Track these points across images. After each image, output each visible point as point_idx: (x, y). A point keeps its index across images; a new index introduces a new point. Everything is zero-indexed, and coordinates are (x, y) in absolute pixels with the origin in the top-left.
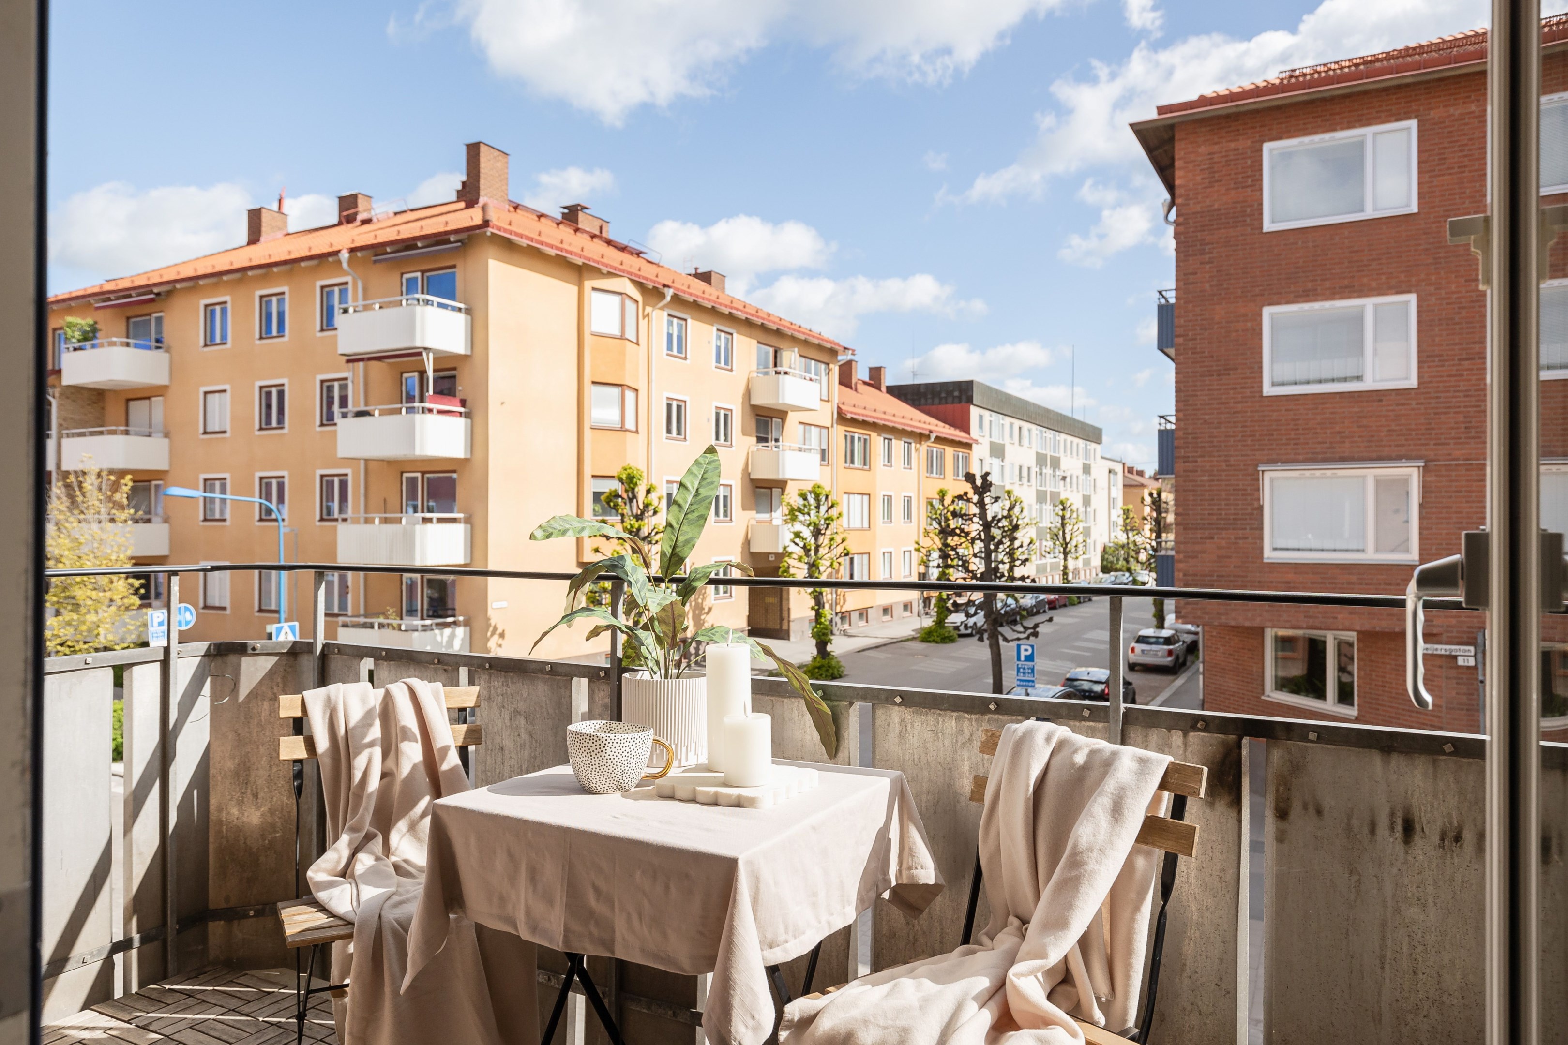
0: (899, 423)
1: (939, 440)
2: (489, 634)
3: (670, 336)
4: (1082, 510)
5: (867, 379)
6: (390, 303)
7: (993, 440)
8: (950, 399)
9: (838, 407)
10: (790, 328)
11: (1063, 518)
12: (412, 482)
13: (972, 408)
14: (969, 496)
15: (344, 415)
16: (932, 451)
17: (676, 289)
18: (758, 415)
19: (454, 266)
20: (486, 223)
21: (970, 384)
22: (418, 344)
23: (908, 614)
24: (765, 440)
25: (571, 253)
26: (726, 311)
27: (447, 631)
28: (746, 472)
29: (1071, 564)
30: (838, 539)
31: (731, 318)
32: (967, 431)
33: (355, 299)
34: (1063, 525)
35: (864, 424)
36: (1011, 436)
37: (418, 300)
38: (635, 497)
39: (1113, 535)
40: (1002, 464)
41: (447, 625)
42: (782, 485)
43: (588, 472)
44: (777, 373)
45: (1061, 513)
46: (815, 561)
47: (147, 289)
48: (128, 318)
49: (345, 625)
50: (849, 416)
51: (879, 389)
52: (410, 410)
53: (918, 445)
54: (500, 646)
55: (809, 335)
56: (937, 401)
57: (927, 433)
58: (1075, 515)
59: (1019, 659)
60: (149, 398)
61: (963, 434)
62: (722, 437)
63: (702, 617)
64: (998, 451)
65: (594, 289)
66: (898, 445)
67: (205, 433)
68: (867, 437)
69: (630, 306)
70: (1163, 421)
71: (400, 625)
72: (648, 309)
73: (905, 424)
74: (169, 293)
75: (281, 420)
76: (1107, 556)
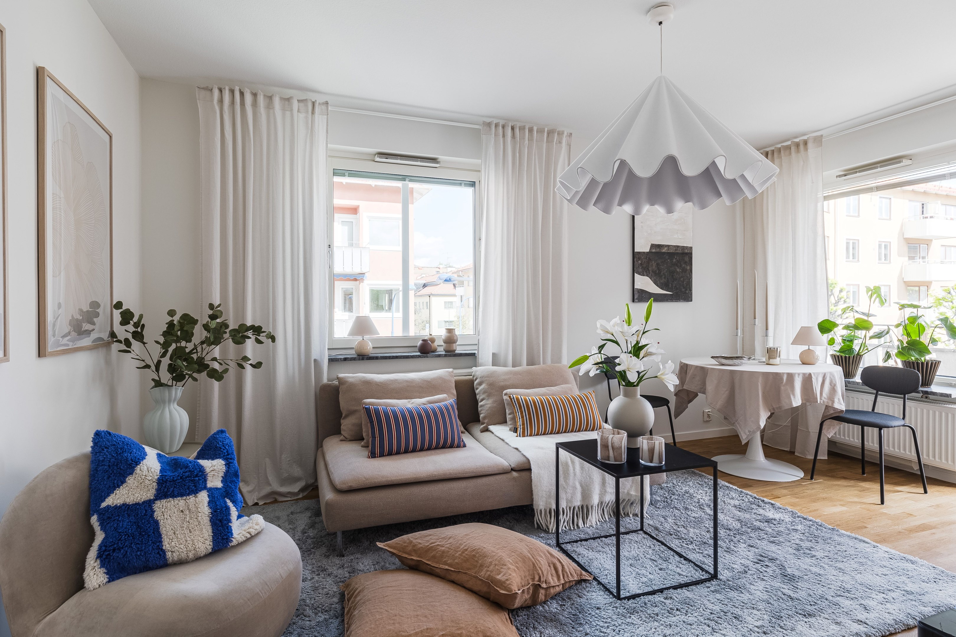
18: (909, 243)
24: (915, 258)
28: (901, 277)
42: (928, 285)
44: (924, 218)
62: (883, 259)
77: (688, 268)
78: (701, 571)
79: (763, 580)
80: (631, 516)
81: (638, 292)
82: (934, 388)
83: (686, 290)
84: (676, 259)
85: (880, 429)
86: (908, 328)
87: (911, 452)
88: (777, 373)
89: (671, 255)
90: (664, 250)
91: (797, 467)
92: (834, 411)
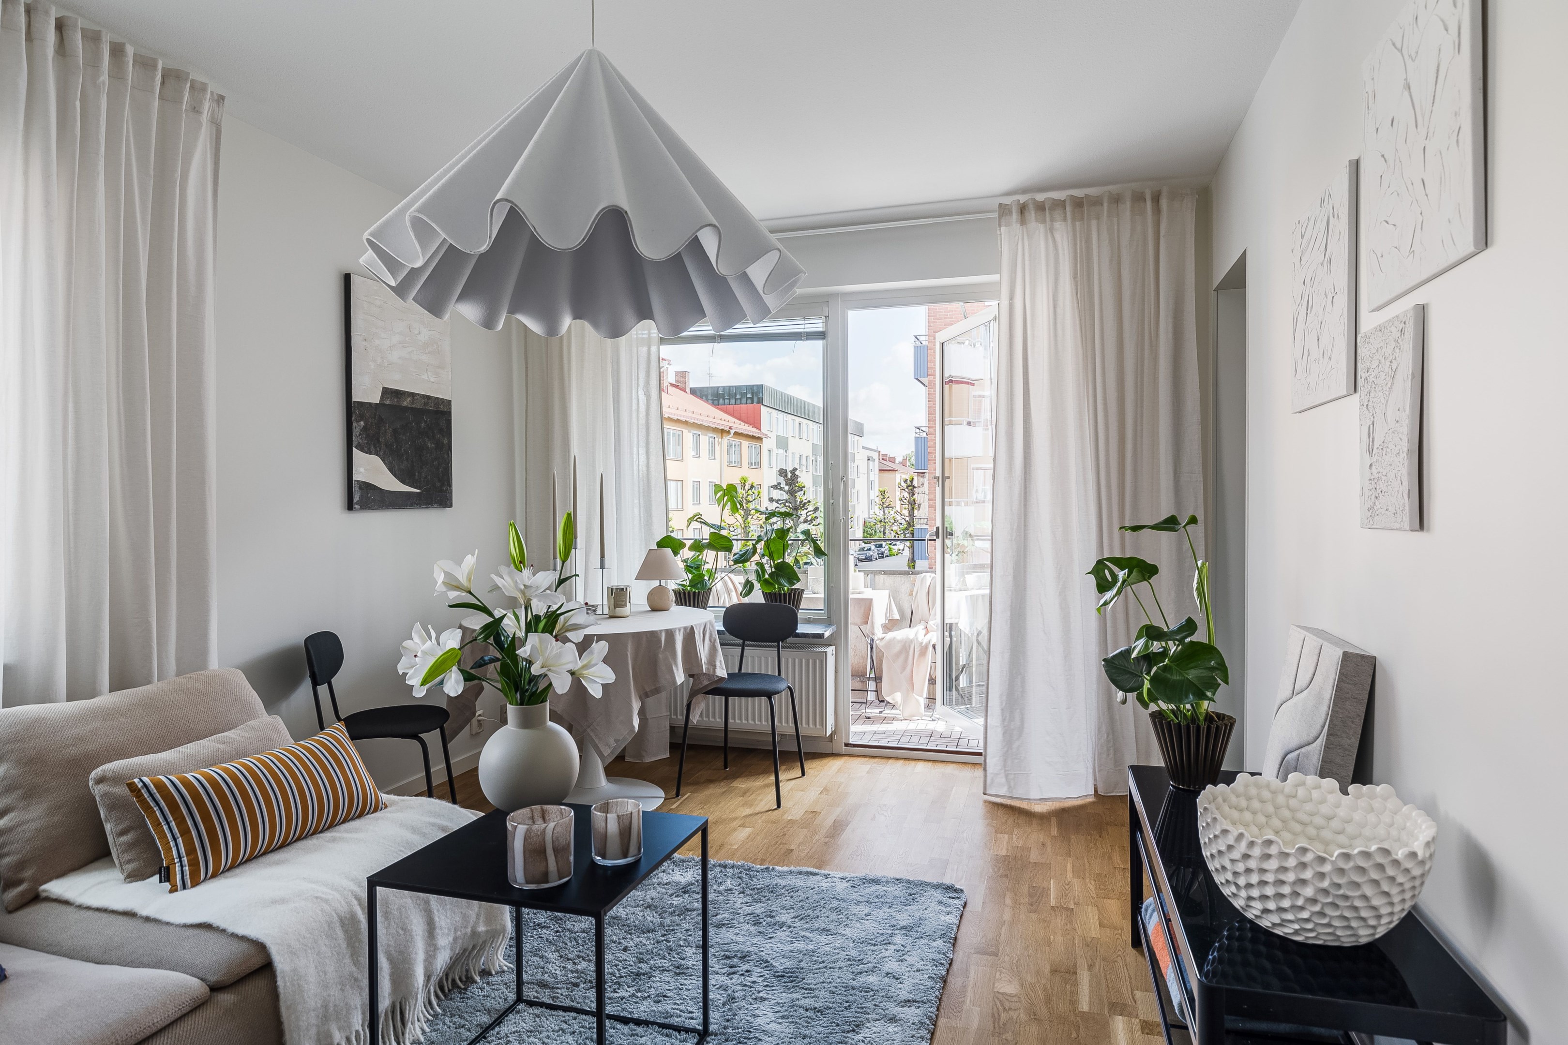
0: (702, 421)
1: (735, 434)
5: (674, 382)
7: (779, 434)
8: (744, 400)
13: (762, 408)
14: (782, 486)
16: (731, 444)
21: (760, 387)
32: (759, 427)
35: (677, 422)
36: (793, 430)
39: (872, 512)
40: (786, 454)
51: (685, 391)
53: (720, 439)
56: (733, 401)
57: (728, 429)
61: (754, 430)
64: (782, 443)
66: (705, 439)
68: (680, 433)
70: (918, 430)
73: (708, 422)
76: (867, 529)
77: (446, 442)
78: (676, 1033)
79: (763, 999)
80: (478, 979)
81: (360, 488)
82: (801, 629)
83: (443, 485)
84: (426, 422)
85: (770, 698)
86: (771, 545)
87: (787, 722)
88: (653, 631)
89: (418, 413)
90: (406, 403)
91: (644, 780)
92: (709, 680)
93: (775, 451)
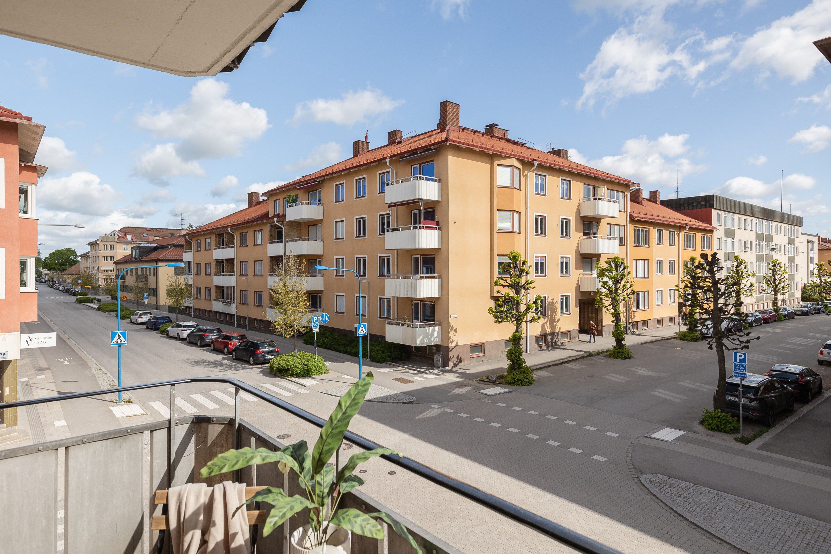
0: (666, 221)
1: (691, 229)
2: (449, 330)
3: (537, 185)
4: (787, 265)
5: (648, 198)
6: (406, 179)
7: (727, 227)
8: (699, 206)
9: (630, 214)
10: (602, 176)
11: (774, 271)
12: (416, 259)
13: (713, 210)
14: (704, 266)
15: (388, 231)
16: (687, 235)
17: (539, 161)
18: (584, 221)
19: (433, 160)
20: (447, 139)
21: (712, 197)
22: (417, 198)
23: (673, 323)
24: (589, 234)
25: (487, 149)
26: (567, 170)
27: (431, 328)
28: (578, 250)
29: (780, 297)
30: (628, 285)
31: (570, 173)
32: (710, 223)
33: (393, 179)
34: (774, 275)
35: (646, 223)
36: (739, 224)
37: (417, 177)
38: (517, 266)
39: (810, 279)
40: (732, 240)
41: (431, 325)
42: (598, 256)
43: (496, 253)
44: (595, 199)
45: (772, 268)
46: (615, 297)
47: (314, 180)
48: (309, 192)
49: (388, 324)
50: (636, 219)
51: (656, 203)
52: (415, 228)
53: (678, 233)
54: (455, 336)
55: (613, 178)
56: (691, 207)
57: (684, 225)
58: (783, 269)
59: (735, 360)
60: (316, 225)
61: (707, 225)
62: (565, 233)
63: (555, 324)
64: (730, 233)
65: (498, 165)
66: (666, 233)
67: (336, 239)
68: (648, 230)
69: (516, 172)
71: (410, 324)
72: (526, 172)
73: (670, 222)
74: (323, 181)
75: (364, 233)
76: (806, 291)
93: (723, 239)
